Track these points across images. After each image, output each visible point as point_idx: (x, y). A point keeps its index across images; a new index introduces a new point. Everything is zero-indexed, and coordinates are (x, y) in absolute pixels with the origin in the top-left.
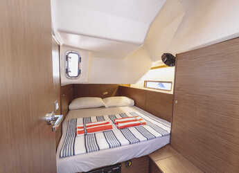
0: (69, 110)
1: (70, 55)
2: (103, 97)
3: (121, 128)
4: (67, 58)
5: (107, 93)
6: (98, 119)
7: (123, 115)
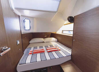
0: (29, 44)
1: (25, 20)
2: (44, 38)
3: (49, 52)
4: (24, 21)
5: (46, 36)
6: (40, 47)
7: (51, 46)
